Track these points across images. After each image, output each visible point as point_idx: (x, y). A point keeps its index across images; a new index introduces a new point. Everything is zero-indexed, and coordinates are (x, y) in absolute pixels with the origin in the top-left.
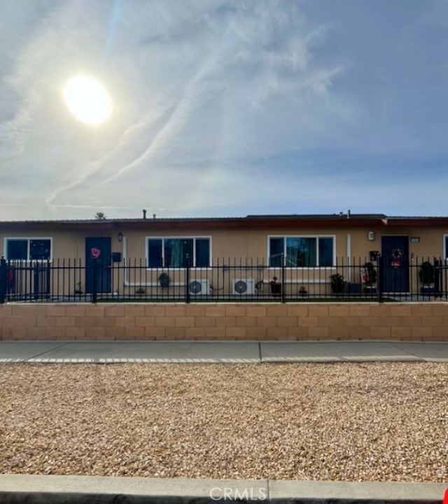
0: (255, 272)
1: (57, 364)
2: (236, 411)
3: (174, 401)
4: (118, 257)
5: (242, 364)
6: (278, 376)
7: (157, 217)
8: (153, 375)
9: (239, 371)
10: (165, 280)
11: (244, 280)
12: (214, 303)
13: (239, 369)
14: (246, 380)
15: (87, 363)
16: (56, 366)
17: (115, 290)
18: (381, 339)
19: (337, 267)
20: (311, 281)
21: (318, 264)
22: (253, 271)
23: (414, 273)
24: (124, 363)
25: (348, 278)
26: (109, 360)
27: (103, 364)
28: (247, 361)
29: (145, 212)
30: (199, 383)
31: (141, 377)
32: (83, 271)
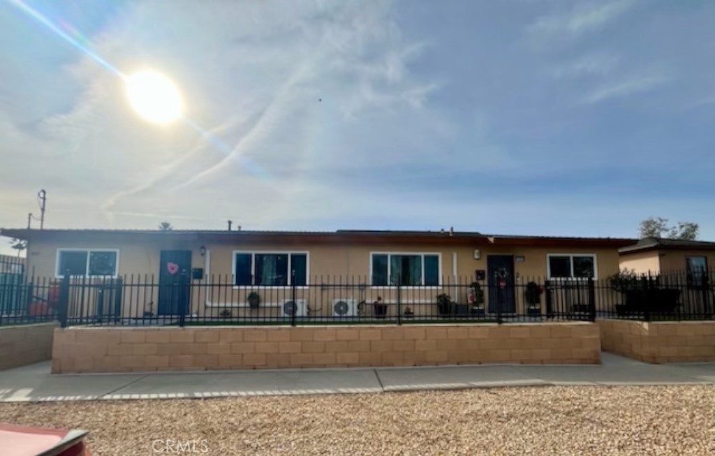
0: (356, 291)
1: (142, 400)
2: (376, 448)
3: (301, 439)
4: (199, 274)
5: (364, 394)
6: (408, 406)
7: (242, 229)
8: (266, 410)
9: (363, 402)
10: (254, 300)
11: (344, 300)
12: (323, 326)
13: (363, 400)
14: (374, 411)
15: (179, 399)
16: (142, 403)
17: (194, 311)
18: (501, 362)
19: (443, 286)
20: (417, 301)
21: (423, 283)
22: (355, 291)
23: (520, 292)
24: (226, 397)
25: (455, 299)
26: (207, 394)
27: (199, 399)
28: (368, 390)
29: (230, 223)
30: (322, 417)
31: (251, 413)
32: (156, 289)
